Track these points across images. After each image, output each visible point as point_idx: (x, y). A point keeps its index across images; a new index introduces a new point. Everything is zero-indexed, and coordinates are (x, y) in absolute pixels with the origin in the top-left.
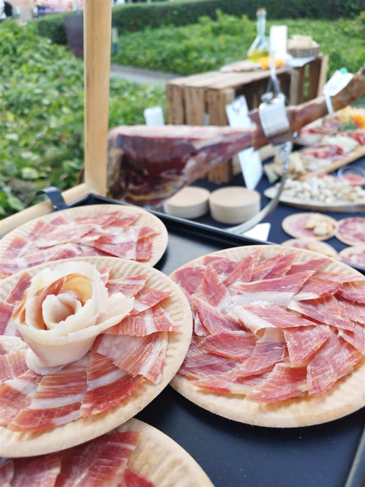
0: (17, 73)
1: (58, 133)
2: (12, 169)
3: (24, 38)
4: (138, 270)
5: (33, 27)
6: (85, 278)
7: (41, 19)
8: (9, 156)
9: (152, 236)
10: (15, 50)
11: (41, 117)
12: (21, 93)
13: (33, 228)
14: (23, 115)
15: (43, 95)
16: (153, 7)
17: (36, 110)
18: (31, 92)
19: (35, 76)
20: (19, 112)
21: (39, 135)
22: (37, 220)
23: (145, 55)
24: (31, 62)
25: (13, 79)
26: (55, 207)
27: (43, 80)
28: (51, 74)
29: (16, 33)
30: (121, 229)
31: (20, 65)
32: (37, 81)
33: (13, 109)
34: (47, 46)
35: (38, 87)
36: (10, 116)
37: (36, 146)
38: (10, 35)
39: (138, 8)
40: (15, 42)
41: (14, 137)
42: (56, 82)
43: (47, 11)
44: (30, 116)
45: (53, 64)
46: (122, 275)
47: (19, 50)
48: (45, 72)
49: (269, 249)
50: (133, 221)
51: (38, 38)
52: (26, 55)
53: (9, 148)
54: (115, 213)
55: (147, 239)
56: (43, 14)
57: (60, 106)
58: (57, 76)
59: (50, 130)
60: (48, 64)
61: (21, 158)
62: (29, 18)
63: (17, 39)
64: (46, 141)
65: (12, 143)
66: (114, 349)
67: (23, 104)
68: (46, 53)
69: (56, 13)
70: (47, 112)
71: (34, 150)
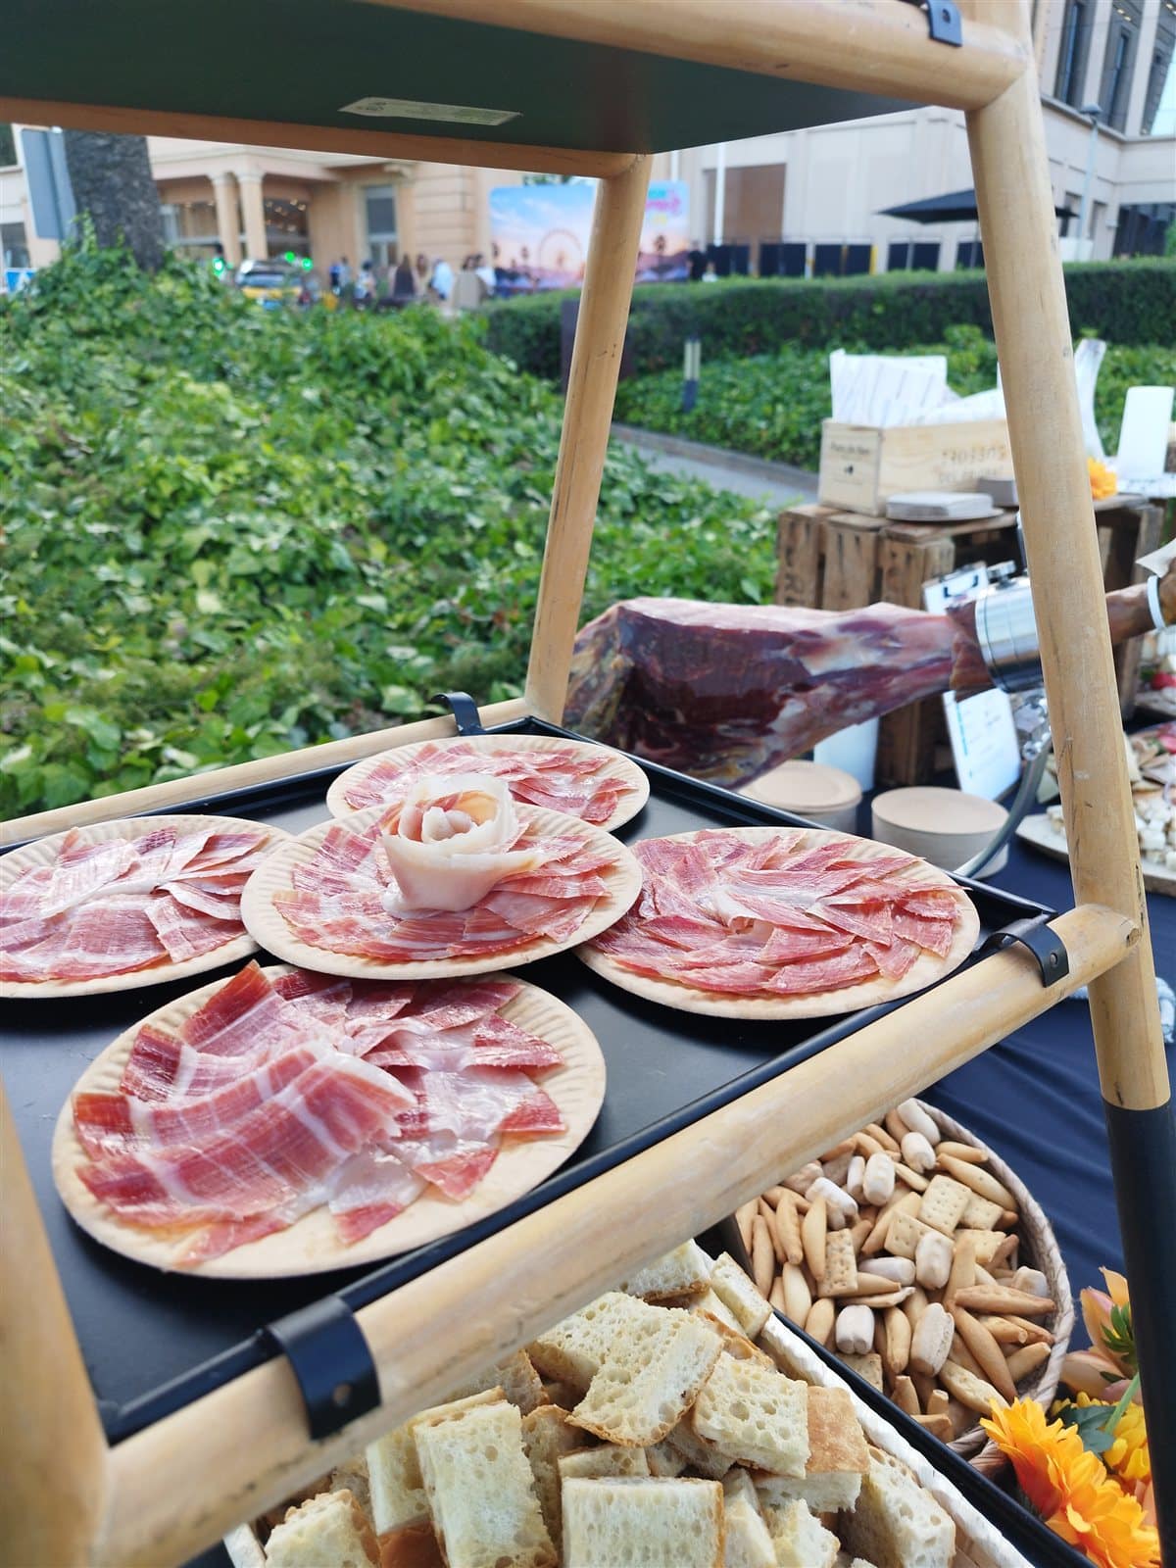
0: (414, 440)
1: (492, 606)
2: (357, 684)
3: (449, 353)
4: (578, 828)
5: (478, 328)
6: (490, 799)
7: (501, 303)
8: (358, 651)
9: (620, 792)
10: (419, 382)
11: (455, 560)
12: (415, 493)
13: (415, 754)
14: (410, 550)
15: (471, 503)
16: (819, 291)
17: (445, 540)
18: (441, 492)
19: (458, 453)
20: (402, 540)
21: (441, 605)
22: (425, 743)
23: (770, 419)
24: (456, 415)
25: (402, 455)
26: (461, 728)
27: (478, 463)
28: (500, 450)
29: (430, 339)
30: (569, 776)
31: (427, 420)
32: (462, 465)
33: (389, 531)
34: (503, 377)
35: (461, 483)
36: (378, 550)
37: (429, 634)
38: (416, 344)
39: (772, 292)
40: (424, 361)
41: (378, 602)
42: (512, 474)
43: (523, 283)
44: (427, 552)
45: (511, 424)
46: (551, 832)
47: (430, 382)
48: (486, 444)
49: (818, 835)
50: (595, 767)
51: (486, 355)
52: (445, 397)
53: (360, 632)
54: (568, 752)
55: (611, 796)
56: (508, 293)
57: (512, 537)
58: (515, 458)
59: (474, 595)
60: (498, 425)
61: (386, 657)
62: (471, 300)
63: (430, 354)
64: (458, 623)
65: (369, 617)
66: (511, 908)
67: (416, 520)
68: (497, 392)
69: (545, 291)
70: (471, 548)
71: (420, 644)
